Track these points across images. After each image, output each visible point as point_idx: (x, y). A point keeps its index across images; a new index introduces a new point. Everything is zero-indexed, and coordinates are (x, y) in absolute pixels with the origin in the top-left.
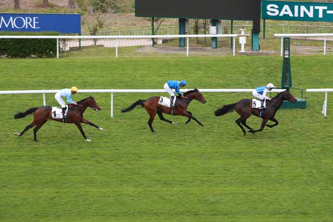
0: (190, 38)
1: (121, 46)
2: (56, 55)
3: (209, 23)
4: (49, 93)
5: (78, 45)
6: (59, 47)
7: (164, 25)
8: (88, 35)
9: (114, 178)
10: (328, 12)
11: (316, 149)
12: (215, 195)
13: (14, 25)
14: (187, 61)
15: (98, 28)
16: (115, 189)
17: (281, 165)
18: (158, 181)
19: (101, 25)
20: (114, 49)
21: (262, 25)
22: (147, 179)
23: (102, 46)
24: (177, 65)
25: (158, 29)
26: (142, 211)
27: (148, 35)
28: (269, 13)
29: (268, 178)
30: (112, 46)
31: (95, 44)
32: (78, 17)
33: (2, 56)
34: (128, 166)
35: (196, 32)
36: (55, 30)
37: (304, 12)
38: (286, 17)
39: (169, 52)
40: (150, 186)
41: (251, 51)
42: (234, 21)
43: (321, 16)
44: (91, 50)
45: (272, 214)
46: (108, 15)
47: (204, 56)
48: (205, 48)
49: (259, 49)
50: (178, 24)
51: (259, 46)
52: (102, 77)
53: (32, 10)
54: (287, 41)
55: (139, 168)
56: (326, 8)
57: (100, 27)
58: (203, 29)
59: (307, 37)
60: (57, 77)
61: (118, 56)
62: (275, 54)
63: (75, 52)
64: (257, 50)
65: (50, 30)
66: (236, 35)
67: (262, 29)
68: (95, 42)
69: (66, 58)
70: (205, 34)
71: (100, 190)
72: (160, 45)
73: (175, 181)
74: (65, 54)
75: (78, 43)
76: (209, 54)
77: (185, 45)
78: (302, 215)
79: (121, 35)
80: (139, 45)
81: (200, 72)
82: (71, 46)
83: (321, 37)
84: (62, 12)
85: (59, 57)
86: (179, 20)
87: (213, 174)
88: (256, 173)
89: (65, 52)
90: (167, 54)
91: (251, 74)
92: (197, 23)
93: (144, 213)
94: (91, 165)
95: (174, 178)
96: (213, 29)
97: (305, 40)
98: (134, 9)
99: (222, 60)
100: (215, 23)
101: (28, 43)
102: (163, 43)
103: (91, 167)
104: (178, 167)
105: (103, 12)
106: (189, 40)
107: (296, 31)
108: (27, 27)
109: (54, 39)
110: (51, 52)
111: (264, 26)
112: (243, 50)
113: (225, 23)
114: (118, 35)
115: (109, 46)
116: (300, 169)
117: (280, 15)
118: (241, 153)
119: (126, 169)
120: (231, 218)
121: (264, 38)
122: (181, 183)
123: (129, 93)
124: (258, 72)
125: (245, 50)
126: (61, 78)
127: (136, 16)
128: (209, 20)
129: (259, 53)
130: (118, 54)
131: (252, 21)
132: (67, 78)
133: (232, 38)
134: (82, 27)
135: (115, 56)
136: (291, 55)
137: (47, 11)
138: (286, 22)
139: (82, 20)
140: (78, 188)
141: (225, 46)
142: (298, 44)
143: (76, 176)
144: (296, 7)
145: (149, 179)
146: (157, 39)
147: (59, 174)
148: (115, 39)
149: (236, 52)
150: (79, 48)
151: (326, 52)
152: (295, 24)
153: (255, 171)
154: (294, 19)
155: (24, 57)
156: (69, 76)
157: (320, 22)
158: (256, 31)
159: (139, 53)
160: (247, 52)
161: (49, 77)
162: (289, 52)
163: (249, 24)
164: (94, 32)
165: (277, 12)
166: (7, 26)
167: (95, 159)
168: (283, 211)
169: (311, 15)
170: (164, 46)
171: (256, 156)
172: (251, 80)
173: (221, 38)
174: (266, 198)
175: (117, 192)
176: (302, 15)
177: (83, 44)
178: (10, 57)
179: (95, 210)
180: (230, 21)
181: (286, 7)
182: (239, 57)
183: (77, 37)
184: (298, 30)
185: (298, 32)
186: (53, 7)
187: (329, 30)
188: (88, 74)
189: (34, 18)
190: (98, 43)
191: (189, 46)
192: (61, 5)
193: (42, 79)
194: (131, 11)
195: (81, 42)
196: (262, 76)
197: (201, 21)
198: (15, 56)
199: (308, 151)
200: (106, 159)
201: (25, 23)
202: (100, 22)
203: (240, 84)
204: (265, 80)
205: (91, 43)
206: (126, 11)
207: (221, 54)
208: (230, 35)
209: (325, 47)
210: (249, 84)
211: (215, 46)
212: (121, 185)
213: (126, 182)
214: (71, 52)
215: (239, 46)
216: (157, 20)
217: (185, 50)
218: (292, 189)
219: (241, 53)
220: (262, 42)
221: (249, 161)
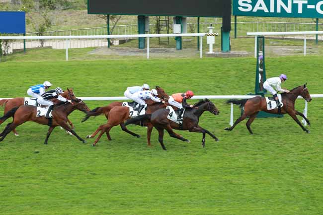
0: (151, 38)
1: (72, 47)
3: (172, 20)
5: (23, 47)
7: (121, 24)
8: (33, 35)
9: (64, 199)
10: (309, 7)
11: (295, 164)
14: (147, 64)
15: (45, 27)
18: (114, 201)
19: (49, 24)
20: (63, 51)
21: (232, 22)
22: (102, 200)
23: (50, 47)
24: (135, 69)
25: (113, 27)
27: (103, 34)
28: (240, 9)
30: (62, 48)
31: (42, 46)
32: (23, 14)
34: (80, 185)
35: (158, 31)
38: (260, 13)
39: (127, 54)
41: (220, 53)
42: (201, 18)
43: (300, 11)
44: (38, 52)
46: (56, 12)
47: (166, 58)
48: (168, 49)
49: (230, 49)
50: (137, 22)
51: (230, 46)
54: (261, 40)
57: (48, 26)
58: (166, 27)
59: (285, 35)
61: (68, 59)
62: (248, 55)
63: (19, 54)
64: (227, 51)
66: (203, 34)
67: (233, 26)
68: (42, 44)
69: (9, 61)
70: (168, 33)
71: (48, 213)
72: (117, 46)
73: (134, 201)
74: (8, 57)
75: (23, 44)
76: (173, 56)
77: (145, 46)
79: (72, 35)
80: (93, 46)
81: (163, 77)
82: (15, 48)
83: (300, 35)
84: (4, 9)
86: (138, 17)
87: (177, 193)
89: (8, 54)
90: (124, 57)
91: (221, 78)
92: (158, 21)
94: (37, 184)
96: (177, 28)
97: (283, 38)
98: (86, 6)
99: (187, 63)
100: (179, 20)
102: (120, 43)
103: (37, 186)
105: (51, 9)
106: (150, 40)
107: (272, 28)
111: (236, 24)
112: (211, 51)
113: (190, 20)
114: (69, 35)
115: (58, 48)
116: (276, 187)
117: (253, 11)
118: (209, 169)
119: (78, 188)
121: (235, 37)
122: (141, 204)
124: (229, 77)
125: (214, 51)
126: (3, 85)
127: (89, 13)
128: (172, 17)
129: (229, 55)
130: (69, 56)
131: (222, 18)
132: (10, 85)
133: (198, 37)
134: (26, 25)
135: (65, 59)
136: (265, 57)
138: (261, 18)
139: (26, 18)
140: (22, 210)
141: (191, 46)
142: (275, 44)
143: (21, 197)
145: (104, 199)
146: (113, 39)
148: (65, 39)
149: (203, 54)
150: (24, 50)
151: (307, 52)
152: (271, 21)
156: (12, 82)
157: (299, 19)
158: (226, 29)
159: (93, 56)
160: (217, 53)
162: (264, 53)
163: (218, 21)
164: (41, 32)
167: (42, 177)
169: (289, 10)
170: (121, 47)
171: (226, 172)
172: (221, 85)
173: (187, 37)
176: (279, 11)
177: (29, 45)
180: (196, 18)
182: (207, 60)
183: (21, 37)
184: (275, 28)
185: (274, 30)
187: (311, 28)
188: (34, 80)
190: (46, 44)
191: (150, 47)
194: (84, 7)
195: (26, 43)
196: (233, 81)
197: (163, 18)
199: (286, 166)
200: (55, 177)
202: (47, 20)
203: (207, 90)
204: (237, 85)
205: (38, 44)
206: (78, 7)
207: (186, 55)
208: (197, 34)
209: (305, 47)
210: (218, 90)
211: (178, 46)
212: (72, 206)
213: (77, 202)
214: (14, 55)
215: (206, 46)
216: (113, 18)
217: (146, 51)
218: (267, 209)
219: (209, 55)
220: (233, 41)
221: (219, 178)
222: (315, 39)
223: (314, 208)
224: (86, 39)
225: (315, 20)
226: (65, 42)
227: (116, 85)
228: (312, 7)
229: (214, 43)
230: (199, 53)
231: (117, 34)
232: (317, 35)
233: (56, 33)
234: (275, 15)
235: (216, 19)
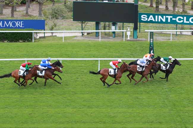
0: (101, 32)
1: (66, 36)
2: (32, 41)
3: (111, 24)
4: (29, 60)
5: (44, 36)
6: (34, 36)
7: (88, 25)
8: (48, 30)
9: (62, 104)
10: (173, 19)
11: (167, 90)
12: (114, 113)
13: (11, 25)
14: (100, 44)
15: (54, 27)
16: (62, 110)
17: (148, 98)
18: (84, 105)
19: (55, 25)
20: (62, 38)
21: (138, 25)
23: (56, 36)
24: (94, 46)
25: (84, 27)
26: (76, 121)
27: (80, 30)
28: (142, 19)
29: (142, 104)
30: (61, 36)
32: (44, 21)
33: (5, 41)
34: (69, 98)
35: (105, 29)
36: (32, 28)
37: (161, 19)
40: (80, 108)
41: (133, 39)
42: (124, 23)
43: (169, 21)
44: (51, 38)
45: (144, 123)
46: (59, 20)
47: (108, 41)
48: (109, 37)
50: (95, 25)
51: (137, 36)
52: (56, 52)
53: (20, 18)
54: (152, 34)
55: (75, 99)
56: (172, 17)
57: (55, 26)
58: (108, 27)
59: (162, 32)
60: (32, 52)
62: (145, 40)
63: (42, 39)
64: (136, 39)
65: (29, 28)
66: (125, 31)
67: (138, 27)
68: (52, 34)
69: (38, 42)
70: (109, 30)
71: (55, 110)
72: (86, 35)
73: (93, 105)
74: (37, 40)
76: (111, 40)
77: (99, 36)
78: (159, 123)
79: (66, 30)
80: (75, 35)
81: (106, 50)
82: (40, 36)
83: (169, 32)
84: (35, 19)
85: (34, 42)
86: (96, 23)
87: (113, 102)
88: (135, 102)
90: (89, 40)
91: (133, 51)
92: (105, 25)
93: (77, 122)
95: (93, 104)
96: (113, 28)
97: (161, 33)
98: (73, 17)
99: (118, 44)
100: (114, 24)
101: (18, 35)
102: (87, 34)
103: (50, 98)
104: (95, 98)
105: (56, 19)
107: (156, 28)
108: (17, 27)
109: (31, 32)
110: (30, 39)
111: (140, 26)
112: (129, 39)
113: (119, 24)
114: (64, 30)
115: (59, 36)
116: (158, 100)
117: (148, 20)
118: (127, 91)
120: (122, 125)
121: (140, 32)
122: (96, 107)
123: (70, 60)
124: (137, 50)
125: (130, 38)
126: (35, 53)
127: (73, 21)
128: (111, 23)
129: (137, 40)
130: (64, 40)
131: (133, 24)
132: (38, 53)
133: (123, 32)
134: (45, 26)
136: (154, 41)
137: (28, 18)
138: (151, 24)
139: (45, 23)
141: (120, 36)
142: (157, 35)
143: (42, 103)
144: (156, 17)
145: (80, 105)
146: (84, 32)
147: (33, 101)
148: (62, 32)
149: (125, 40)
150: (44, 37)
151: (172, 39)
152: (155, 25)
153: (135, 101)
154: (155, 22)
155: (16, 41)
157: (169, 24)
158: (135, 28)
159: (75, 40)
160: (131, 39)
161: (29, 52)
162: (153, 39)
163: (132, 25)
164: (52, 29)
165: (147, 19)
166: (8, 26)
167: (52, 94)
168: (149, 122)
169: (164, 20)
170: (88, 36)
171: (136, 93)
172: (133, 54)
173: (118, 32)
174: (140, 115)
175: (63, 111)
176: (159, 21)
178: (9, 42)
179: (52, 120)
180: (122, 23)
181: (151, 16)
182: (126, 42)
183: (43, 31)
184: (157, 28)
185: (157, 29)
186: (31, 16)
187: (173, 28)
188: (49, 51)
189: (21, 22)
190: (54, 34)
191: (101, 36)
192: (35, 15)
193: (25, 53)
194: (71, 18)
195: (45, 34)
196: (138, 52)
197: (107, 23)
198: (11, 41)
199: (162, 90)
200: (58, 94)
201: (17, 24)
202: (55, 24)
203: (127, 56)
205: (50, 34)
206: (68, 18)
207: (117, 40)
208: (122, 31)
209: (171, 37)
210: (132, 56)
211: (114, 36)
212: (65, 107)
213: (68, 106)
214: (40, 39)
215: (126, 36)
216: (84, 23)
217: (99, 38)
218: (154, 110)
219: (128, 40)
220: (138, 34)
221: (132, 96)
222: (176, 33)
223: (175, 110)
224: (72, 32)
225: (176, 25)
226: (62, 33)
227: (86, 53)
228: (175, 19)
229: (130, 34)
230: (123, 39)
231: (86, 30)
232: (177, 32)
233: (59, 30)
234: (158, 22)
235: (131, 24)
